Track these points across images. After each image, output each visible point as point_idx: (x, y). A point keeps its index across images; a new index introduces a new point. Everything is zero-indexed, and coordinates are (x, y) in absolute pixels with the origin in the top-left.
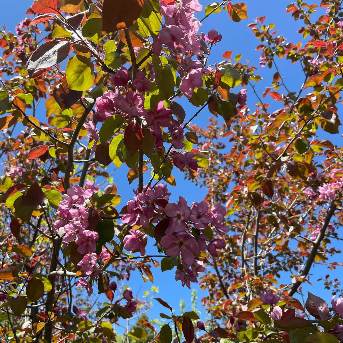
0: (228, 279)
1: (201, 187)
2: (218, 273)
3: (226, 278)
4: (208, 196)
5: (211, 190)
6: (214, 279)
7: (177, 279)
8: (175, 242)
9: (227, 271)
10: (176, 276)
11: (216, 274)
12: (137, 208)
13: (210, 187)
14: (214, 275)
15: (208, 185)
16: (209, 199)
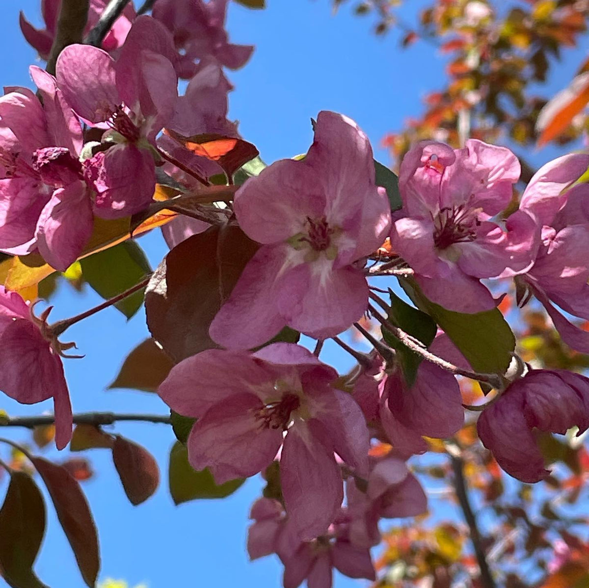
0: (519, 554)
1: (407, 41)
2: (470, 517)
3: (510, 550)
4: (447, 98)
5: (461, 60)
6: (446, 549)
7: (256, 550)
8: (252, 388)
9: (516, 514)
10: (251, 530)
11: (462, 526)
12: (54, 152)
13: (457, 44)
14: (449, 531)
15: (446, 35)
16: (448, 116)
